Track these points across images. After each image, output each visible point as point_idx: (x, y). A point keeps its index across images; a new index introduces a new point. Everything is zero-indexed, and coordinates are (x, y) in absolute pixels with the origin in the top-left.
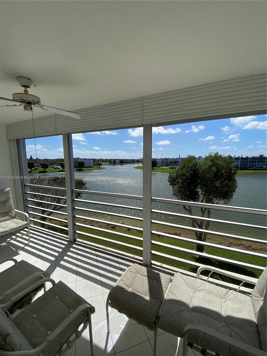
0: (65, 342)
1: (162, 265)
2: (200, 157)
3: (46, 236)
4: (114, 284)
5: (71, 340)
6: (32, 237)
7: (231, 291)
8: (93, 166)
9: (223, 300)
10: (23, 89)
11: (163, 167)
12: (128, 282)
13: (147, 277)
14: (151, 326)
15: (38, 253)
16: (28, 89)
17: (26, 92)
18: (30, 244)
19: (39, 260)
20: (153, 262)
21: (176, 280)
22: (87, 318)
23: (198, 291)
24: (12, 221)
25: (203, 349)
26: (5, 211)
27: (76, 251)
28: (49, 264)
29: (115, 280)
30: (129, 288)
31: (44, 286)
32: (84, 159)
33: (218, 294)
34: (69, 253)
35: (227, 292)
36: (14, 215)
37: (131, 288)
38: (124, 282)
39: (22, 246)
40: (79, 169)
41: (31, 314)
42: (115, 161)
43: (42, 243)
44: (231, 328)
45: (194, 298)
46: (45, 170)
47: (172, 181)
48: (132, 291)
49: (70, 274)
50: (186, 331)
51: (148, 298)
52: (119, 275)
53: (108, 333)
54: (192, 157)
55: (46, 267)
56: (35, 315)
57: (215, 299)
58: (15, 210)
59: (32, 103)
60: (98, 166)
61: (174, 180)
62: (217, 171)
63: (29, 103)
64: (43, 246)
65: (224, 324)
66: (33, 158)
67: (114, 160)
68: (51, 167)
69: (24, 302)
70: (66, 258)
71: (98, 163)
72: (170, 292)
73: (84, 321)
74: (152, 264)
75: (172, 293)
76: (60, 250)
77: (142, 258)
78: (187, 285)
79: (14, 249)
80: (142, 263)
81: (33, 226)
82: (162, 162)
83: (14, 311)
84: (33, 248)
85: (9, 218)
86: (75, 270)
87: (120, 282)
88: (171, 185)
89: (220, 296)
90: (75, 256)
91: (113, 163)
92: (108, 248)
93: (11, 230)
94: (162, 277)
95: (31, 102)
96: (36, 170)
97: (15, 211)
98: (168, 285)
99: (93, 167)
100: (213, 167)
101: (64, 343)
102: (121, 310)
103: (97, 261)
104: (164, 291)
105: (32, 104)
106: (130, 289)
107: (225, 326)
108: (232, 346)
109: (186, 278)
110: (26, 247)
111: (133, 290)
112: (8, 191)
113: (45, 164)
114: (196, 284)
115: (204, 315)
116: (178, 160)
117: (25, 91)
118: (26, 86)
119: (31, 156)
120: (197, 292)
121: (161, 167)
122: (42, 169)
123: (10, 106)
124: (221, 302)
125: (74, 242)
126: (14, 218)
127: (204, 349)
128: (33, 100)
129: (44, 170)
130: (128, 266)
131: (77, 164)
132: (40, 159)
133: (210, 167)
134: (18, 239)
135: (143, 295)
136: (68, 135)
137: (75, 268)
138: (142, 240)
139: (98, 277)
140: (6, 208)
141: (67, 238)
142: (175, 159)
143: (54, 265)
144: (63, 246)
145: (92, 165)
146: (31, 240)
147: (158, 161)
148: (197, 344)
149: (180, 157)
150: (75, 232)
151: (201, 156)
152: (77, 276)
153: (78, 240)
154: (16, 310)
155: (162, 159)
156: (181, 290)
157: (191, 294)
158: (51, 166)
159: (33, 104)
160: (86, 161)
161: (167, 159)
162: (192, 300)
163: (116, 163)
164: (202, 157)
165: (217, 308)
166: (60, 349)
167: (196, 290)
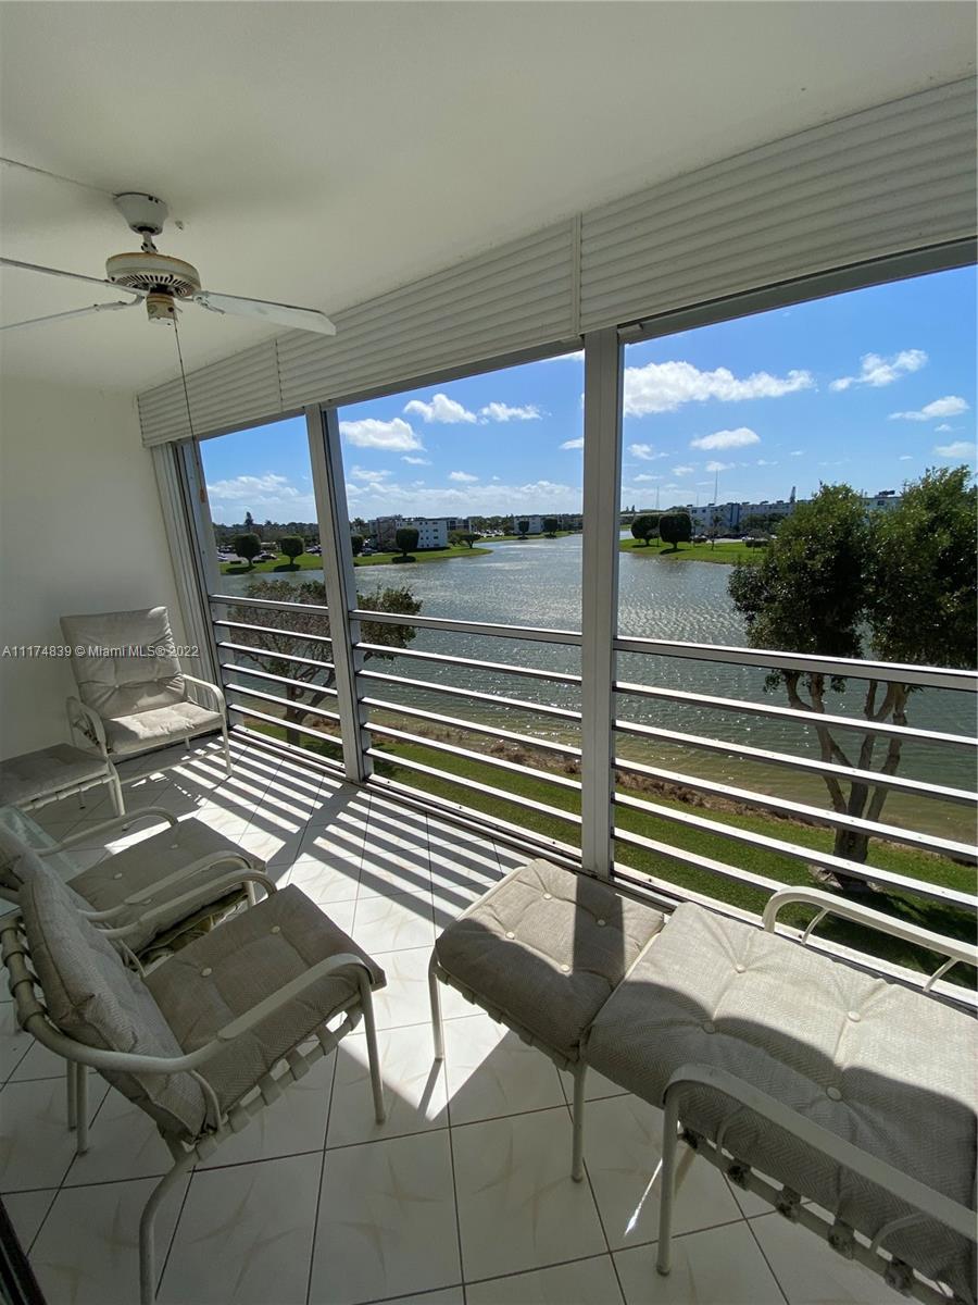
0: (282, 1055)
1: (650, 880)
2: (886, 493)
3: (278, 761)
4: (457, 913)
5: (303, 1054)
6: (237, 762)
7: (895, 985)
8: (449, 545)
9: (852, 1015)
10: (140, 238)
11: (717, 541)
12: (507, 911)
13: (574, 905)
14: (563, 1055)
15: (252, 807)
16: (155, 239)
17: (151, 250)
18: (232, 781)
19: (253, 828)
20: (618, 867)
21: (679, 925)
22: (357, 998)
23: (758, 970)
24: (176, 710)
25: (735, 1159)
26: (154, 676)
27: (364, 810)
28: (281, 843)
29: (463, 903)
30: (505, 929)
31: (246, 896)
32: (417, 519)
33: (833, 989)
34: (342, 816)
35: (876, 989)
36: (181, 691)
37: (513, 931)
38: (493, 912)
39: (209, 785)
40: (401, 555)
41: (196, 968)
42: (528, 523)
43: (266, 782)
44: (860, 1112)
45: (735, 991)
46: (294, 562)
47: (748, 595)
48: (515, 941)
49: (341, 876)
50: (673, 1084)
51: (565, 968)
52: (480, 889)
53: (438, 1061)
54: (837, 490)
55: (273, 850)
56: (208, 971)
57: (819, 1005)
58: (185, 676)
59: (173, 290)
60: (464, 545)
61: (757, 590)
62: (951, 549)
63: (161, 290)
64: (267, 790)
65: (834, 1092)
66: (254, 522)
67: (522, 520)
68: (313, 552)
69: (183, 934)
70: (331, 828)
71: (464, 534)
72: (647, 961)
73: (348, 1005)
74: (614, 873)
75: (654, 963)
76: (318, 805)
77: (578, 852)
78: (717, 944)
79: (185, 792)
80: (580, 866)
81: (244, 729)
82: (717, 520)
83: (156, 955)
84: (239, 795)
85: (167, 701)
86: (356, 867)
87: (479, 909)
88: (739, 609)
89: (844, 997)
90: (361, 825)
91: (517, 530)
92: (466, 810)
93: (172, 734)
94: (630, 910)
95: (166, 287)
96: (268, 561)
97: (185, 681)
98: (648, 940)
99: (448, 548)
100: (940, 530)
101: (276, 1060)
102: (473, 992)
103: (429, 847)
104: (628, 956)
105: (171, 294)
106: (511, 935)
107: (838, 1101)
108: (850, 1172)
109: (719, 924)
110: (221, 791)
111: (519, 937)
112: (160, 614)
113: (292, 540)
114: (752, 945)
115: (760, 1051)
116: (785, 511)
117: (145, 245)
118: (146, 229)
119: (248, 514)
120: (753, 973)
121: (709, 542)
122: (284, 560)
123: (104, 306)
124: (841, 1019)
125: (362, 784)
126: (183, 699)
127: (740, 1161)
128: (172, 277)
129: (292, 560)
130: (513, 864)
131: (394, 540)
132: (276, 525)
133: (924, 532)
134: (195, 763)
135: (551, 957)
136: (324, 415)
137: (356, 861)
138: (580, 788)
139: (425, 896)
140: (157, 667)
141: (340, 770)
142: (770, 506)
143: (296, 846)
144: (328, 795)
145: (443, 541)
146: (234, 771)
147: (698, 516)
148: (715, 1141)
149: (792, 499)
150: (364, 752)
151: (889, 490)
152: (361, 886)
153: (374, 777)
154: (159, 954)
155: (716, 509)
156: (690, 958)
157: (725, 977)
158: (312, 547)
159: (175, 293)
160: (424, 527)
161: (735, 508)
162: (726, 994)
163: (530, 531)
164: (893, 492)
165: (820, 1035)
166: (265, 1074)
167: (749, 965)
